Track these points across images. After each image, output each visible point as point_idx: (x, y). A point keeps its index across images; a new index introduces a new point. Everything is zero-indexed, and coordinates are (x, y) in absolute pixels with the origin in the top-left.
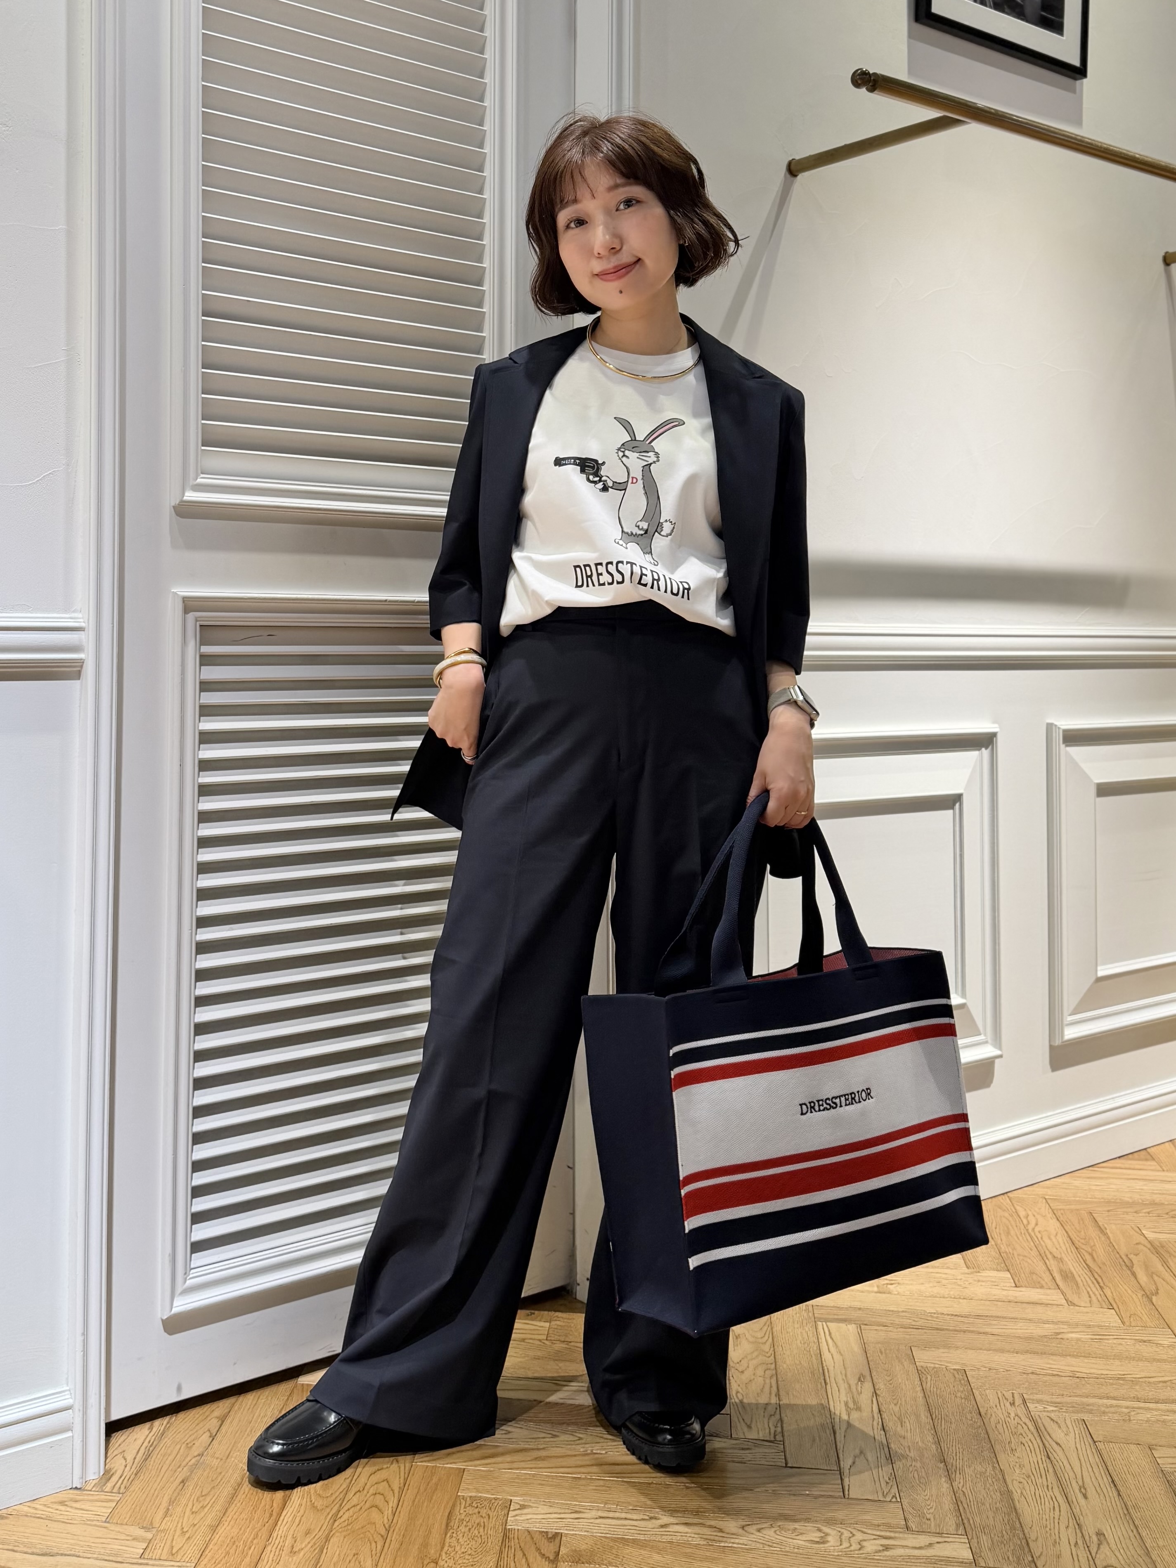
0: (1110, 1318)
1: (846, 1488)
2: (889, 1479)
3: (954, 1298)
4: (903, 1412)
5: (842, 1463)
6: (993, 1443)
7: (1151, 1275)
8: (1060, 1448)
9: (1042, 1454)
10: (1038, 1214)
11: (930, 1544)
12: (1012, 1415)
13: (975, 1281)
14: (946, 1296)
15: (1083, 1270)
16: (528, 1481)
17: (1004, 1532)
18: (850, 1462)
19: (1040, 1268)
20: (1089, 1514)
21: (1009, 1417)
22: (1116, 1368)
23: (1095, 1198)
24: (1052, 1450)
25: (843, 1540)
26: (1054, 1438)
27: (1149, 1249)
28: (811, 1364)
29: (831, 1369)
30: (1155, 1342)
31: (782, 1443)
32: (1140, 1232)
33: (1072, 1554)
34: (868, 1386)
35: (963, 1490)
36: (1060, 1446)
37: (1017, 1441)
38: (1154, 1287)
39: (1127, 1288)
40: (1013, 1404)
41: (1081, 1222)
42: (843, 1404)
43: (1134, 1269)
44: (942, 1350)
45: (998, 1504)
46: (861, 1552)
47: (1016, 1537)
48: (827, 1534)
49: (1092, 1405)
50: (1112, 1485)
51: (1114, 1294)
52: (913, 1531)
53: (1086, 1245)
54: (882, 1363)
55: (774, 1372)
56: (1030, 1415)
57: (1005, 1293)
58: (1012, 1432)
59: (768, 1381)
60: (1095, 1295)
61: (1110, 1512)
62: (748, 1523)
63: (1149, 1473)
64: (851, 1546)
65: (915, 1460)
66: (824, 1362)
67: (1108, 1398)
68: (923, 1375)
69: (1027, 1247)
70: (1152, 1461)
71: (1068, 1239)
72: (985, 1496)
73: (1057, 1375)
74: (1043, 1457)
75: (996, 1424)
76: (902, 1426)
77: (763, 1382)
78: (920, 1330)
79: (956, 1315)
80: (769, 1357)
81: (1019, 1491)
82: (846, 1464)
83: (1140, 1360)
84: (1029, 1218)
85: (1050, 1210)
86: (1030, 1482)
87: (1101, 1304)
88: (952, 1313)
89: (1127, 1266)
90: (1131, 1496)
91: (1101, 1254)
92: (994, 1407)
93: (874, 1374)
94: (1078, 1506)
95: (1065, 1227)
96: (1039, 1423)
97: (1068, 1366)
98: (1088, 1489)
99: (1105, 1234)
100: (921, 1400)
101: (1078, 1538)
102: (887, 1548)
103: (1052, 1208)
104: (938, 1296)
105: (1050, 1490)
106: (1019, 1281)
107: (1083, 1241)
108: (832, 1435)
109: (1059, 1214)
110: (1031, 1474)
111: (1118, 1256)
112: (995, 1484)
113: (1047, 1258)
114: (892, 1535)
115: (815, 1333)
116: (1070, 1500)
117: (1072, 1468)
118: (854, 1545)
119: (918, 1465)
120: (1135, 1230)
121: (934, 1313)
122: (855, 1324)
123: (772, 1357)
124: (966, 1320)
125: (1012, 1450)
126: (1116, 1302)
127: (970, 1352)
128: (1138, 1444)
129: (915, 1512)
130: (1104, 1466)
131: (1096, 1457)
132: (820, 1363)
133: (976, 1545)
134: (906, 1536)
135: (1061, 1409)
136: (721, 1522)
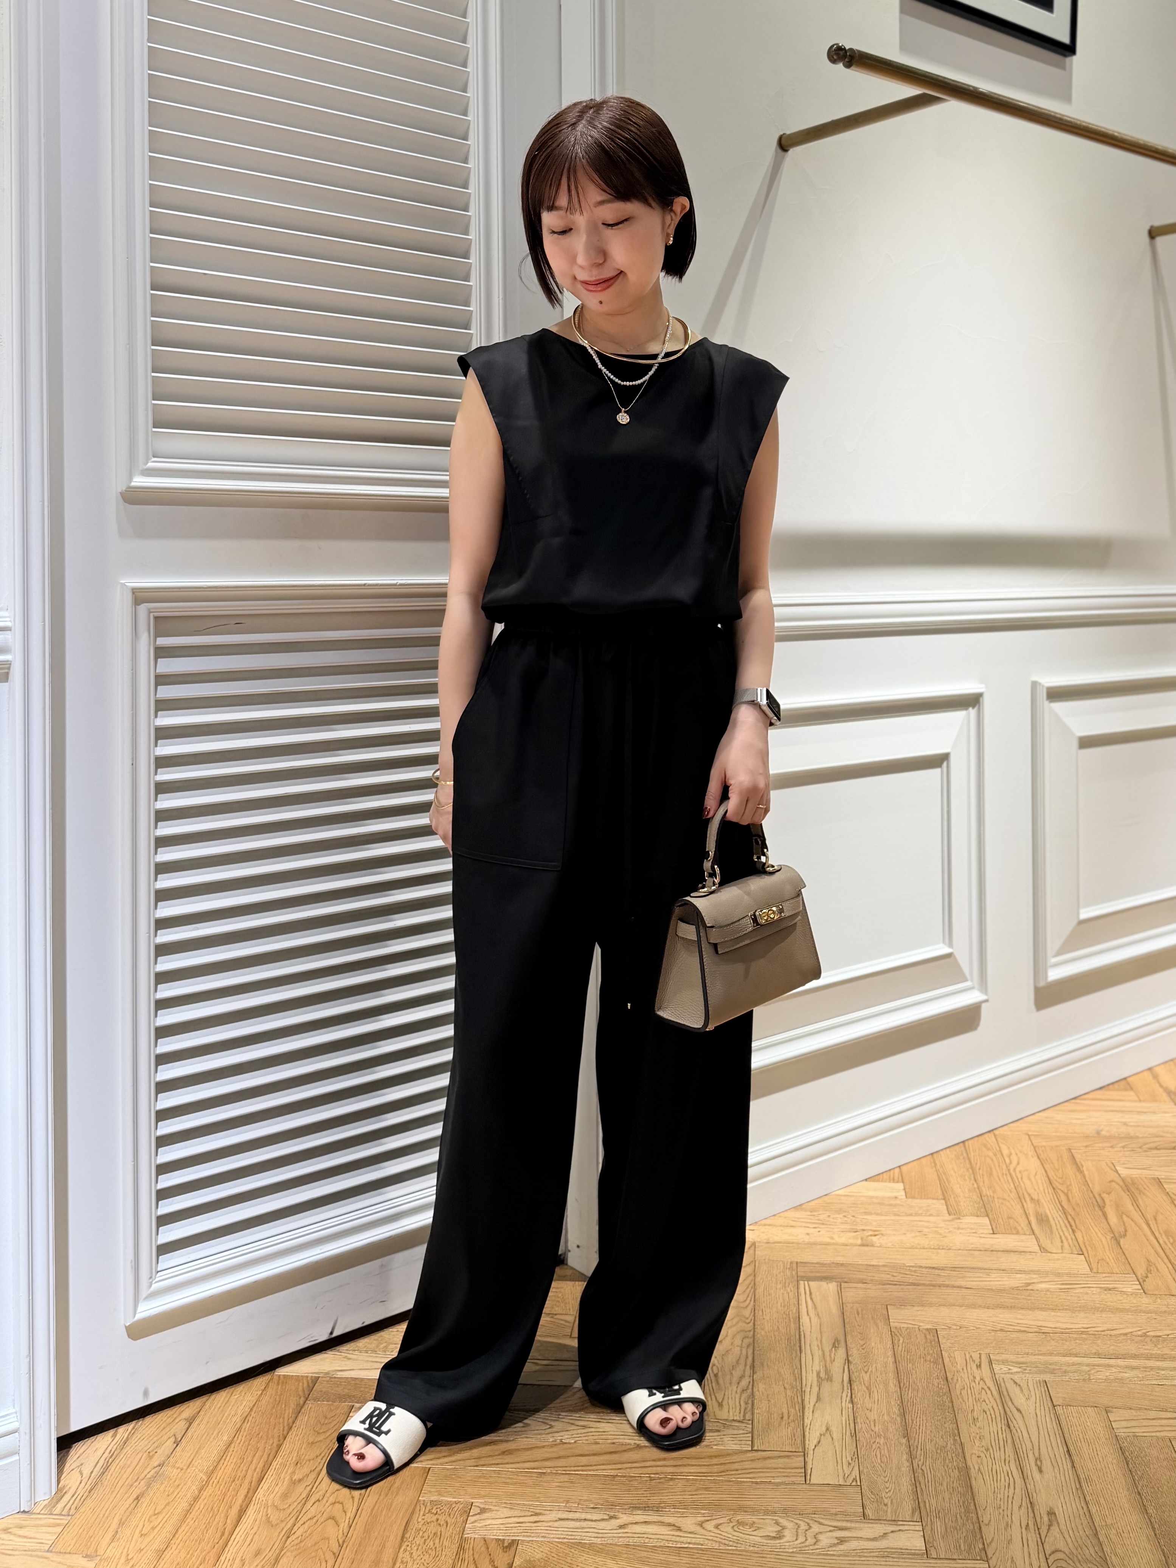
0: (1079, 1264)
1: (809, 1472)
2: (852, 1459)
3: (934, 1249)
4: (873, 1380)
5: (807, 1442)
6: (956, 1412)
7: (1121, 1215)
8: (1020, 1415)
9: (1003, 1420)
10: (1021, 1152)
11: (884, 1534)
12: (978, 1379)
13: (955, 1228)
14: (926, 1247)
15: (1058, 1212)
16: (492, 1480)
17: (958, 1516)
18: (815, 1442)
19: (1018, 1211)
20: (1042, 1491)
21: (974, 1381)
22: (1081, 1321)
23: (1075, 1133)
24: (1012, 1418)
25: (799, 1534)
26: (1016, 1404)
27: (1121, 1187)
28: (788, 1330)
29: (808, 1334)
30: (1120, 1290)
31: (750, 1422)
32: (1114, 1169)
33: (1022, 1538)
34: (841, 1352)
35: (923, 1468)
36: (1021, 1412)
37: (979, 1408)
38: (1123, 1228)
39: (1097, 1231)
40: (979, 1366)
41: (1060, 1159)
42: (815, 1374)
43: (1105, 1209)
44: (916, 1308)
45: (955, 1482)
46: (816, 1547)
47: (970, 1521)
48: (784, 1528)
49: (1056, 1363)
50: (1067, 1456)
51: (1085, 1238)
52: (869, 1519)
53: (1063, 1184)
54: (858, 1325)
55: (752, 1340)
56: (994, 1378)
57: (982, 1240)
58: (975, 1398)
59: (744, 1352)
60: (1067, 1240)
61: (1062, 1486)
62: (706, 1518)
63: (1104, 1440)
64: (806, 1540)
65: (879, 1436)
66: (801, 1327)
67: (1071, 1355)
68: (896, 1338)
69: (1007, 1189)
70: (1107, 1425)
71: (1047, 1179)
72: (944, 1474)
73: (1024, 1331)
74: (1003, 1427)
75: (961, 1389)
76: (870, 1397)
77: (739, 1352)
78: (897, 1286)
79: (933, 1268)
80: (749, 1323)
81: (977, 1468)
82: (811, 1444)
83: (1103, 1311)
84: (1011, 1157)
85: (1032, 1147)
86: (988, 1456)
87: (1072, 1250)
88: (930, 1266)
89: (1099, 1206)
90: (1084, 1468)
91: (1076, 1194)
92: (961, 1371)
93: (849, 1337)
94: (1032, 1482)
95: (1045, 1165)
96: (1003, 1388)
97: (1035, 1320)
98: (1044, 1462)
99: (1081, 1172)
100: (891, 1366)
101: (1029, 1520)
102: (842, 1541)
103: (1035, 1144)
104: (919, 1247)
105: (1007, 1464)
106: (996, 1228)
107: (1060, 1181)
108: (801, 1411)
109: (1040, 1151)
110: (990, 1447)
111: (1091, 1195)
112: (954, 1460)
113: (1025, 1201)
114: (849, 1525)
115: (796, 1294)
116: (1025, 1475)
117: (1030, 1437)
118: (809, 1538)
119: (882, 1441)
120: (1109, 1167)
121: (913, 1267)
122: (836, 1282)
123: (751, 1324)
124: (942, 1273)
125: (974, 1419)
126: (1086, 1246)
127: (942, 1309)
128: (1096, 1407)
129: (873, 1496)
130: (1061, 1435)
131: (1054, 1423)
132: (798, 1328)
133: (930, 1532)
134: (862, 1525)
135: (1025, 1370)
136: (680, 1519)
